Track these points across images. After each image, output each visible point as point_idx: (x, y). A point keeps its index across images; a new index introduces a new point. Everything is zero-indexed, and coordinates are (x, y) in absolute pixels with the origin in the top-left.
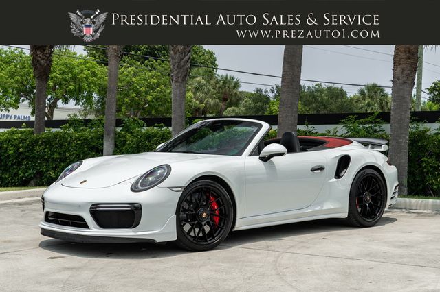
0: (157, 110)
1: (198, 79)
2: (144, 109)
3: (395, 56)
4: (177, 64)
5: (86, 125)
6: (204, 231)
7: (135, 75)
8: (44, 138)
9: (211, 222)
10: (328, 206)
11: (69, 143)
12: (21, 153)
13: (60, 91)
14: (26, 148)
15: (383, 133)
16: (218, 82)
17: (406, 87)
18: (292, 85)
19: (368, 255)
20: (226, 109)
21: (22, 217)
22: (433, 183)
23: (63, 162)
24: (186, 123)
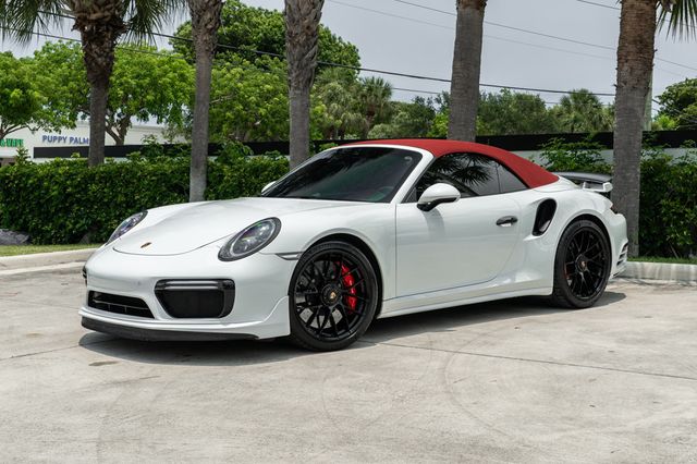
0: (273, 130)
1: (332, 84)
2: (255, 127)
3: (620, 49)
4: (296, 64)
5: (165, 152)
6: (332, 319)
7: (242, 78)
8: (102, 173)
9: (343, 307)
10: (523, 277)
11: (139, 180)
12: (70, 194)
13: (133, 103)
14: (76, 187)
15: (601, 163)
16: (360, 88)
17: (637, 95)
18: (466, 92)
19: (586, 357)
20: (372, 127)
21: (62, 293)
22: (676, 237)
23: (131, 207)
24: (311, 150)
